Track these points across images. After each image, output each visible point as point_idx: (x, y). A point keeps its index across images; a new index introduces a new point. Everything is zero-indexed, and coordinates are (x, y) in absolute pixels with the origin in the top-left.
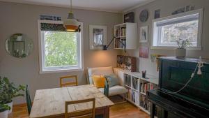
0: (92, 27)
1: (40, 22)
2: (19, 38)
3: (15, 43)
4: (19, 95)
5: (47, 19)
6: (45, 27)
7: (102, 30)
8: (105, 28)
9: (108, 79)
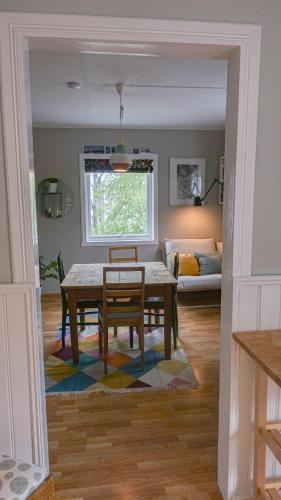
0: (175, 163)
1: (84, 157)
2: (53, 187)
3: (46, 196)
4: (50, 276)
5: (95, 152)
6: (91, 166)
7: (196, 166)
8: (201, 163)
9: (201, 260)
